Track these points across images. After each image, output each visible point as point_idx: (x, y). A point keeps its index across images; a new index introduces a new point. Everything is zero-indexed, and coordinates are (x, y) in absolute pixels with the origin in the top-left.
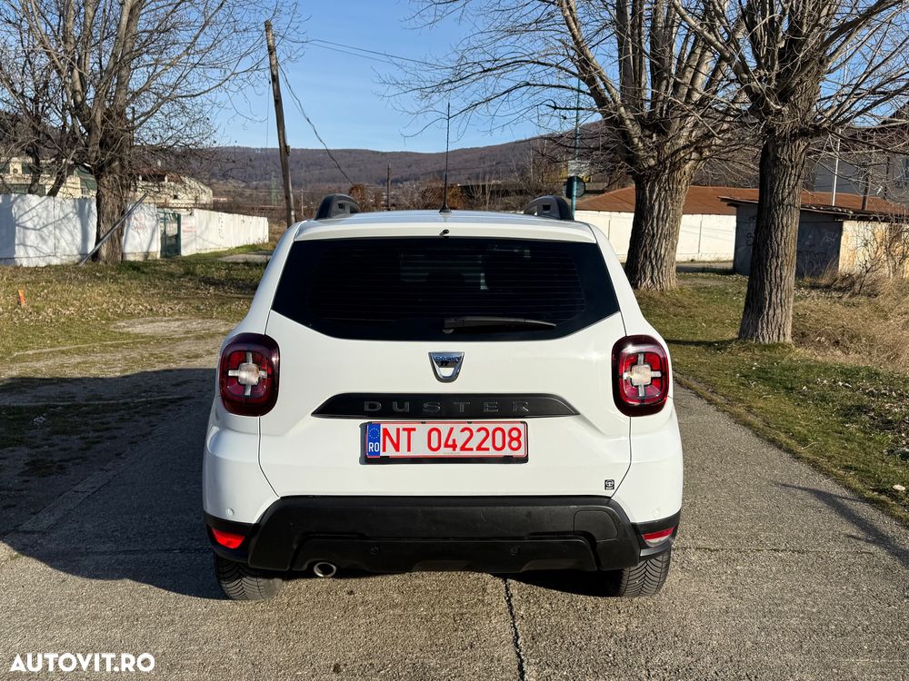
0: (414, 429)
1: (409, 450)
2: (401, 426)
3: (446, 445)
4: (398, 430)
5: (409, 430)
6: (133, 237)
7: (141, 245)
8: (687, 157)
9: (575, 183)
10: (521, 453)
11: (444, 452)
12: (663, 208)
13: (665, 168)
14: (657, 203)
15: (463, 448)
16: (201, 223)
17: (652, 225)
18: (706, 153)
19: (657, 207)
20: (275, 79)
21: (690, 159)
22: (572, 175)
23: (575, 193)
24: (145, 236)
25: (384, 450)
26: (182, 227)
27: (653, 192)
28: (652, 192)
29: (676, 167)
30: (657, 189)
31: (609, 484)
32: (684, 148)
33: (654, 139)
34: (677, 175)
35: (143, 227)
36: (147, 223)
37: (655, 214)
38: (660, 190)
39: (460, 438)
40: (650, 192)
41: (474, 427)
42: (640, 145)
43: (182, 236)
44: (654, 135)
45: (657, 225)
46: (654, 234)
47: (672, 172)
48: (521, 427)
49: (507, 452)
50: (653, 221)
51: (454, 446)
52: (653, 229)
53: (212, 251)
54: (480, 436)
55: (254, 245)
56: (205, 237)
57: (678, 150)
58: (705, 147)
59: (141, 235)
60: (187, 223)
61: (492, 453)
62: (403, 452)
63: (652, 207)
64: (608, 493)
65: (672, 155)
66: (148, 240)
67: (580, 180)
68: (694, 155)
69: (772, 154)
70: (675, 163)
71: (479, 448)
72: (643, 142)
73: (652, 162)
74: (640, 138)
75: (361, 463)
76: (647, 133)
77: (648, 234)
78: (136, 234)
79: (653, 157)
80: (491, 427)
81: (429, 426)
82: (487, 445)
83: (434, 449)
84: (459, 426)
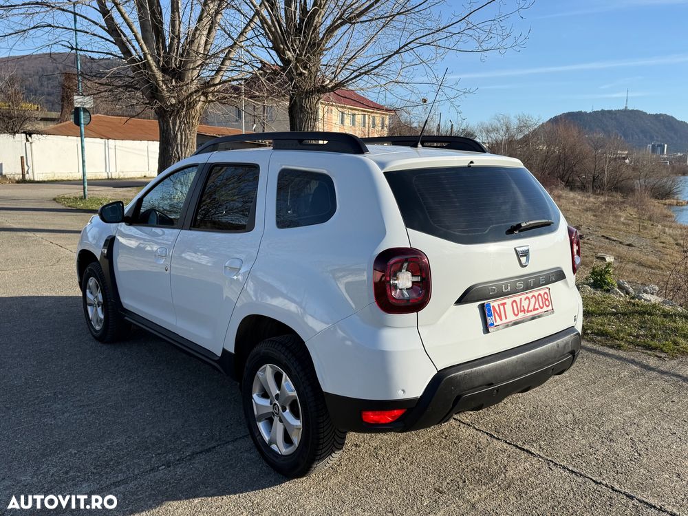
0: (505, 303)
1: (506, 318)
2: (500, 303)
3: (521, 311)
4: (499, 305)
5: (504, 304)
8: (198, 99)
9: (82, 113)
10: (550, 308)
11: (521, 315)
12: (184, 137)
13: (184, 106)
14: (179, 133)
15: (528, 311)
17: (177, 150)
18: (210, 97)
19: (179, 136)
21: (199, 101)
22: (79, 106)
23: (82, 121)
25: (496, 321)
27: (176, 125)
28: (174, 124)
29: (191, 106)
30: (178, 122)
31: (575, 318)
32: (196, 92)
33: (174, 83)
34: (192, 112)
37: (179, 142)
38: (180, 123)
39: (525, 304)
40: (173, 125)
41: (530, 296)
42: (164, 87)
44: (173, 80)
45: (181, 150)
46: (179, 157)
47: (188, 110)
48: (547, 291)
49: (545, 308)
50: (178, 147)
51: (524, 311)
52: (178, 153)
54: (533, 300)
57: (191, 94)
58: (210, 92)
61: (540, 310)
62: (504, 320)
63: (176, 136)
64: (574, 324)
65: (188, 97)
67: (85, 110)
68: (202, 98)
69: (299, 104)
70: (190, 103)
71: (534, 309)
72: (166, 84)
73: (173, 101)
74: (162, 81)
75: (484, 333)
76: (167, 77)
77: (175, 157)
79: (174, 97)
80: (536, 294)
81: (511, 300)
82: (537, 306)
83: (516, 315)
84: (523, 297)
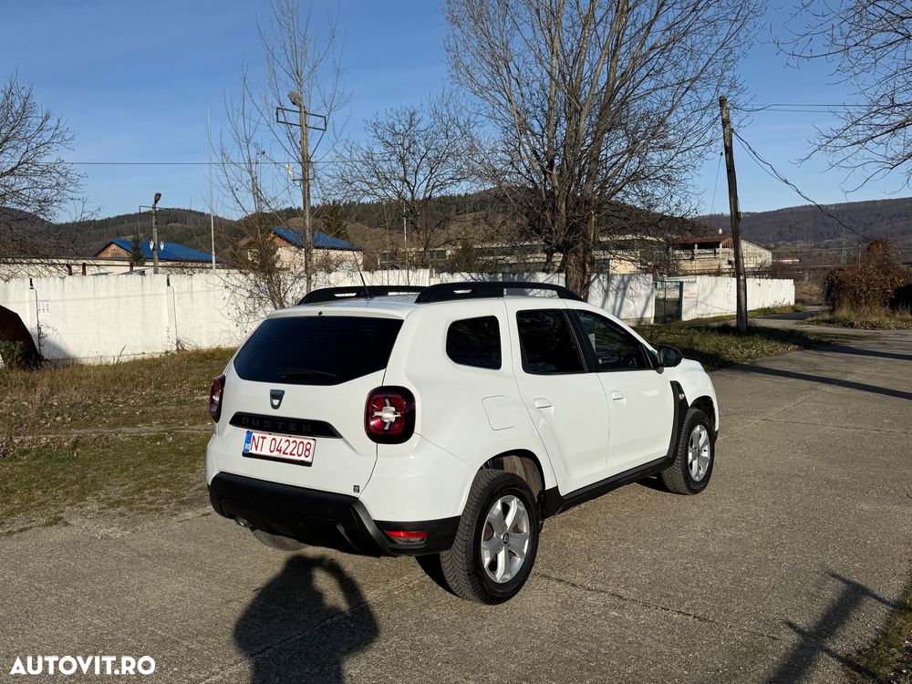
0: (266, 438)
1: (261, 450)
2: (261, 435)
3: (277, 450)
4: (259, 437)
5: (264, 438)
6: (628, 306)
7: (635, 312)
10: (308, 459)
11: (276, 454)
15: (284, 453)
16: (704, 289)
20: (729, 150)
24: (640, 304)
25: (252, 449)
26: (684, 294)
31: (357, 489)
35: (638, 296)
36: (642, 292)
39: (284, 445)
41: (291, 439)
43: (684, 302)
48: (312, 442)
49: (303, 458)
51: (280, 451)
53: (717, 315)
54: (293, 445)
55: (768, 308)
56: (709, 302)
59: (636, 304)
60: (689, 290)
61: (296, 458)
62: (258, 452)
64: (356, 495)
66: (642, 307)
71: (291, 454)
75: (242, 456)
78: (631, 302)
80: (298, 440)
81: (272, 437)
82: (295, 452)
83: (272, 452)
84: (285, 439)
